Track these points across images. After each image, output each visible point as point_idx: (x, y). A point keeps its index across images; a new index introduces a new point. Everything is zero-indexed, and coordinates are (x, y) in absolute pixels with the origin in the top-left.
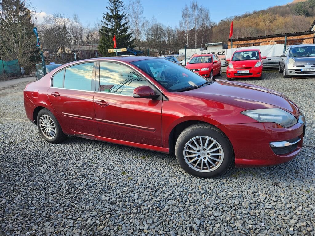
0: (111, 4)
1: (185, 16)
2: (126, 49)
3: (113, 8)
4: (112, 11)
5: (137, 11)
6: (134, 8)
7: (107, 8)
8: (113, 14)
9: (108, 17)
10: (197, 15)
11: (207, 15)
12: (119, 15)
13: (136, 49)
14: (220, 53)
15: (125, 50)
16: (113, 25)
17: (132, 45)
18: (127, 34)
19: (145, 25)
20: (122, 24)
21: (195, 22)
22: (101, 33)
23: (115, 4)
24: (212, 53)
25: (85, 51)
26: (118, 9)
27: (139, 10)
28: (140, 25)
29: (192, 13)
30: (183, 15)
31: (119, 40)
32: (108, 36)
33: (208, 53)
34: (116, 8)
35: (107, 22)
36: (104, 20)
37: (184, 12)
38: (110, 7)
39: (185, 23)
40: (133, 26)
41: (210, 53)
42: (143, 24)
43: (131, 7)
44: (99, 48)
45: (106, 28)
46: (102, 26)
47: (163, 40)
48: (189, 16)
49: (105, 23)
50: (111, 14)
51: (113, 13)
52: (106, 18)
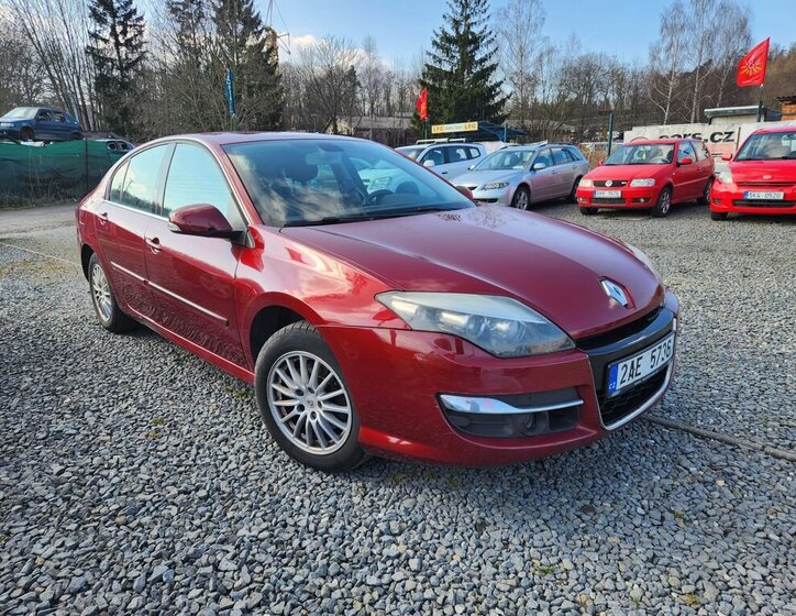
0: (454, 6)
1: (671, 28)
2: (476, 123)
3: (458, 18)
4: (456, 24)
5: (526, 22)
6: (519, 12)
7: (444, 17)
8: (458, 32)
9: (445, 42)
10: (707, 26)
11: (743, 25)
12: (473, 34)
13: (508, 124)
14: (717, 138)
15: (473, 126)
16: (455, 61)
17: (500, 113)
18: (488, 84)
19: (545, 60)
20: (477, 58)
21: (699, 46)
22: (423, 83)
23: (465, 6)
24: (694, 135)
25: (384, 129)
26: (471, 20)
27: (533, 18)
28: (532, 59)
29: (693, 19)
30: (665, 26)
31: (464, 100)
32: (440, 89)
33: (680, 136)
34: (468, 17)
35: (439, 53)
36: (433, 50)
37: (669, 18)
38: (452, 15)
39: (668, 49)
40: (511, 64)
41: (685, 136)
42: (541, 55)
43: (512, 13)
44: (413, 122)
45: (436, 69)
46: (427, 65)
47: (603, 99)
48: (682, 27)
49: (435, 57)
50: (452, 33)
51: (457, 30)
52: (438, 45)
